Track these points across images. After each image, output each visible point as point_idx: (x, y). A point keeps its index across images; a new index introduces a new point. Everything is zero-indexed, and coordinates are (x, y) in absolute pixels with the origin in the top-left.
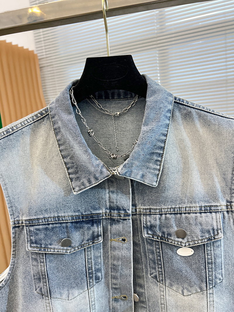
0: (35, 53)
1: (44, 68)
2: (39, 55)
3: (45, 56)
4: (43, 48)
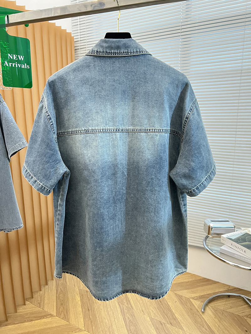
0: (72, 35)
1: (78, 50)
2: (75, 38)
3: (79, 39)
4: (79, 31)
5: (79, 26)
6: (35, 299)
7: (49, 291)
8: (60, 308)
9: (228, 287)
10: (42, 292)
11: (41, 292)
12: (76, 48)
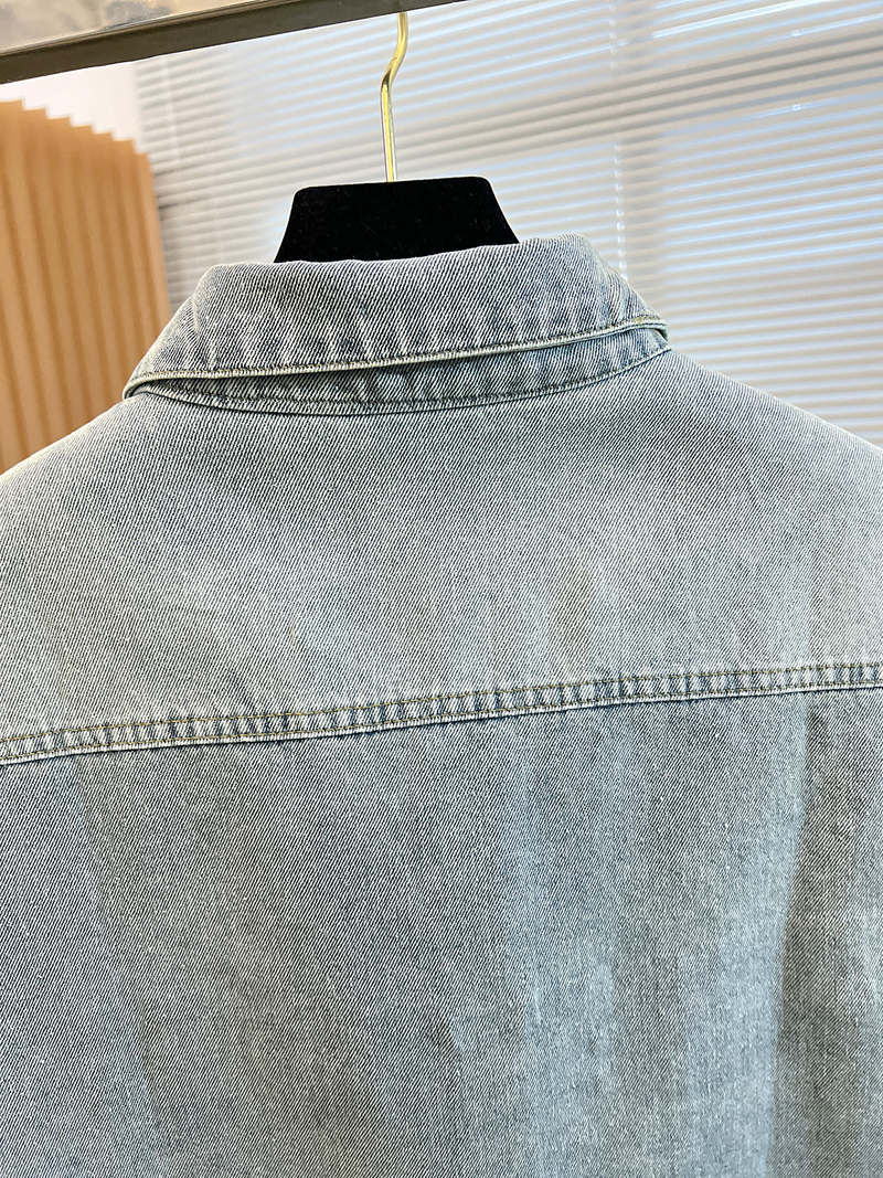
0: (140, 148)
1: (175, 210)
2: (154, 157)
3: (176, 163)
4: (173, 129)
5: (170, 107)
12: (165, 200)
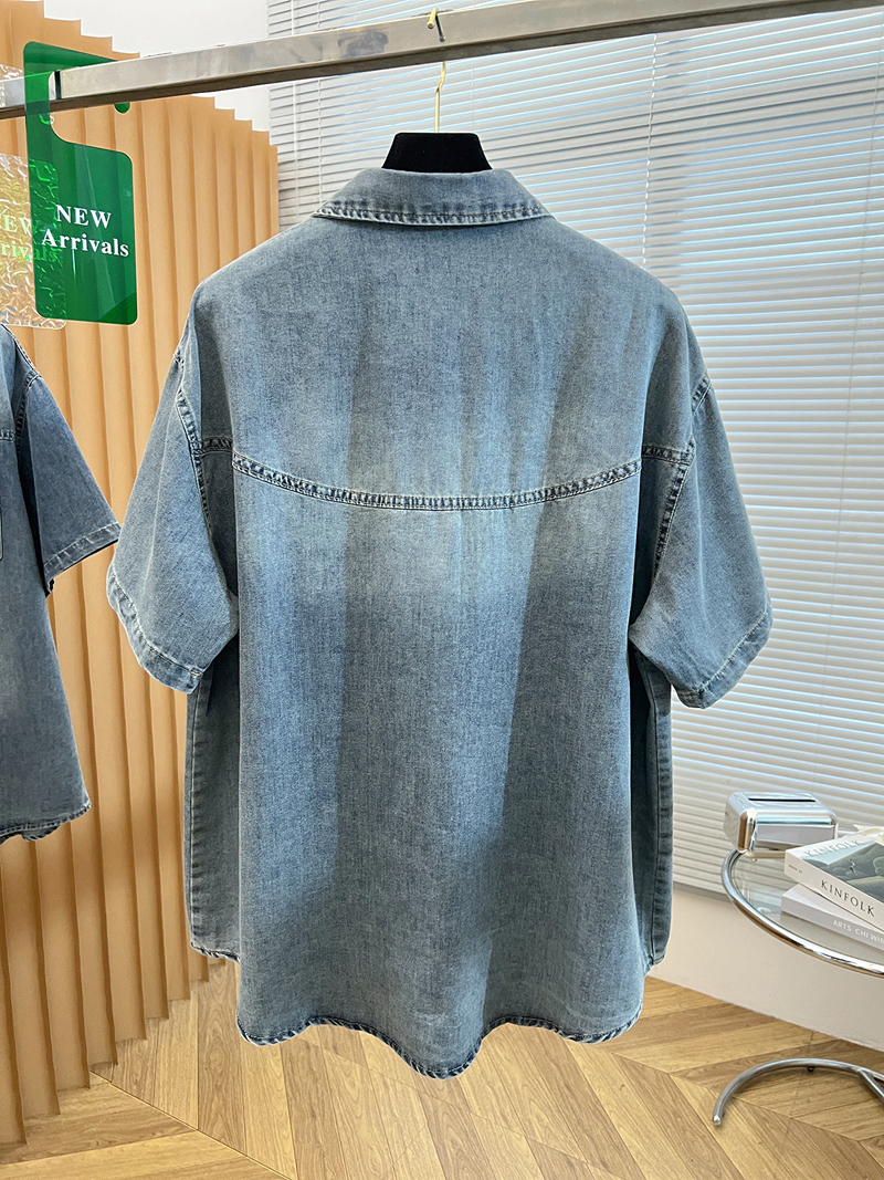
0: (272, 142)
1: (290, 194)
2: (281, 149)
3: (295, 156)
4: (295, 128)
5: (295, 109)
6: (123, 1067)
7: (174, 1039)
8: (212, 1101)
9: (807, 1038)
10: (150, 1043)
11: (146, 1042)
12: (285, 186)
